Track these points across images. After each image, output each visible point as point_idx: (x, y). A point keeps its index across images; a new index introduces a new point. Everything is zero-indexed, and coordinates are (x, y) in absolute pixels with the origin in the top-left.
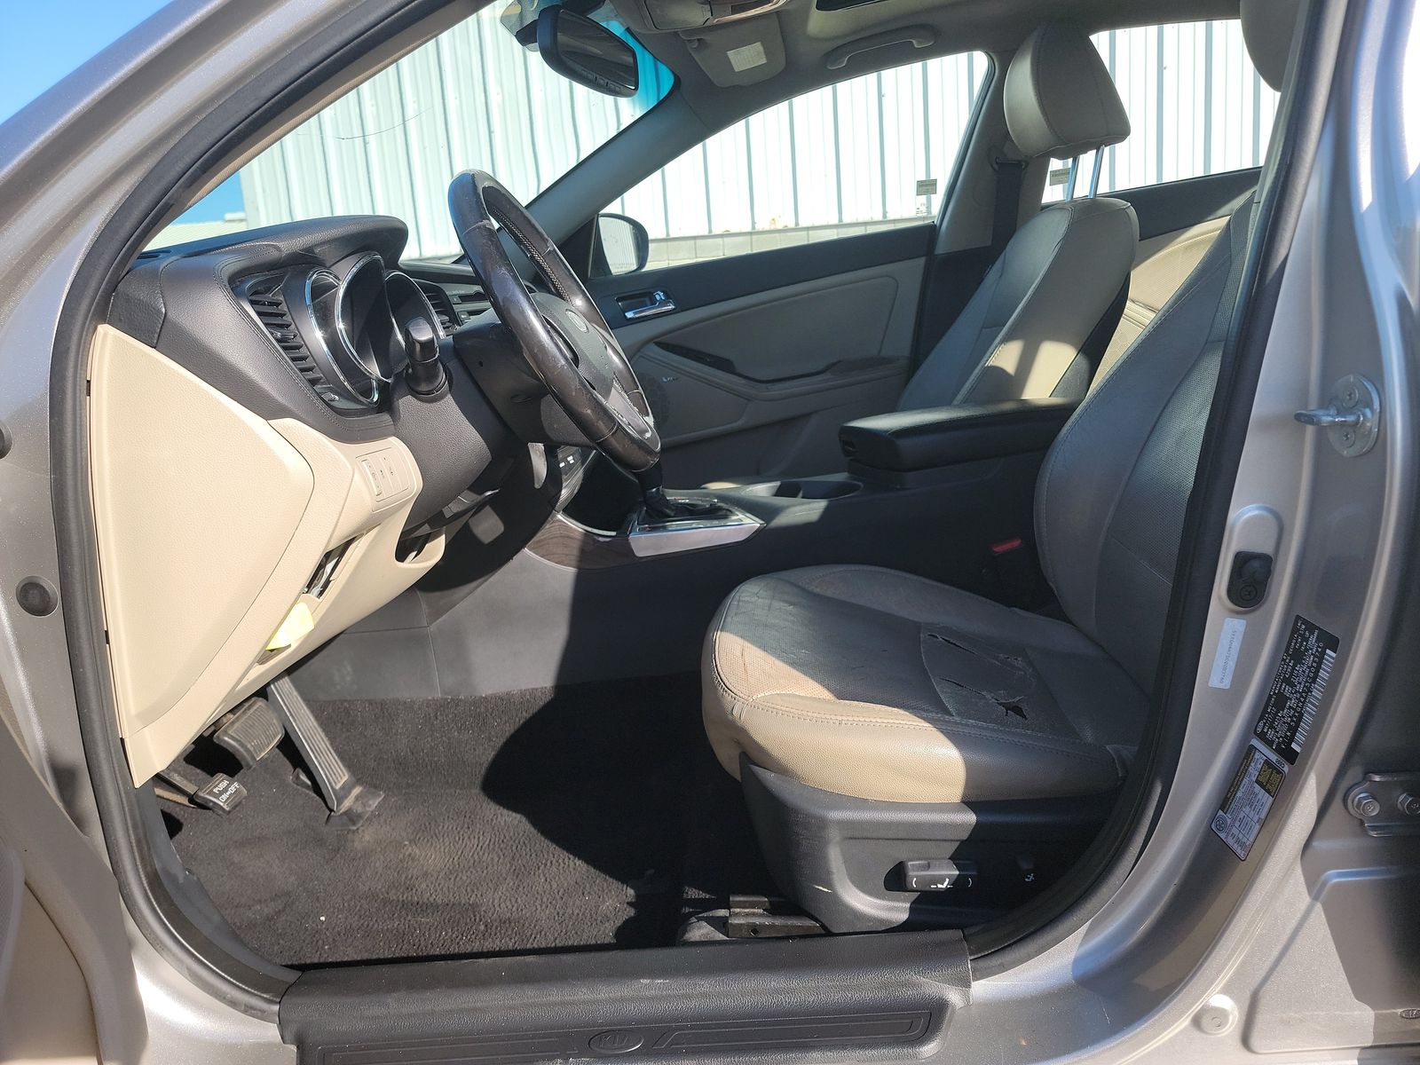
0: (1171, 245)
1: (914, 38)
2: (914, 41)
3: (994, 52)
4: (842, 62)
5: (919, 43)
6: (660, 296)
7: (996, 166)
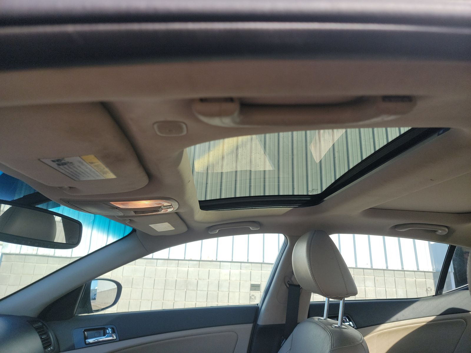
0: (372, 332)
1: (251, 226)
2: (250, 228)
3: (287, 236)
4: (216, 231)
5: (252, 228)
6: (109, 331)
7: (288, 286)
